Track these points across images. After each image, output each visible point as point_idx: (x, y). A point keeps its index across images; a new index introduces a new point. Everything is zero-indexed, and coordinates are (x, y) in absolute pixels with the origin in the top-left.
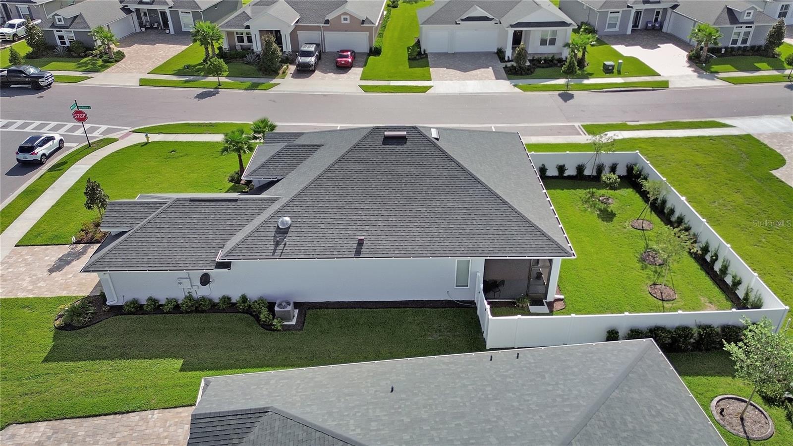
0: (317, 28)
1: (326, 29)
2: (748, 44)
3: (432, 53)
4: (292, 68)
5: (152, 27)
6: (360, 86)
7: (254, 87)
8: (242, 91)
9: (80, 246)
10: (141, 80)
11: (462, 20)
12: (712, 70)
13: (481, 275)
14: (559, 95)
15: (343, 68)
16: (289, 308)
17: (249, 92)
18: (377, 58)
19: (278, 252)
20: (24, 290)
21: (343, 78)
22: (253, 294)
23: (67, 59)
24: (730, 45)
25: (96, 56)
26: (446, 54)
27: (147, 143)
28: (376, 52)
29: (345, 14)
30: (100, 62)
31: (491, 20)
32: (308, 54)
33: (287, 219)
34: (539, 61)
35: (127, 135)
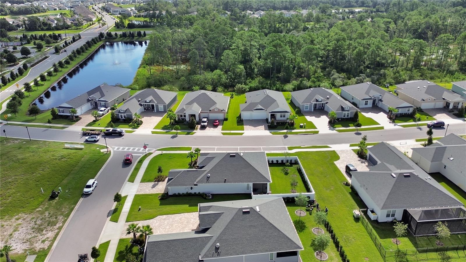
0: (207, 112)
1: (209, 113)
2: (349, 117)
3: (244, 120)
4: (199, 126)
5: (148, 109)
6: (222, 133)
7: (188, 134)
8: (185, 135)
9: (156, 182)
10: (152, 132)
11: (254, 110)
12: (334, 127)
13: (252, 187)
14: (284, 136)
15: (216, 126)
16: (210, 194)
17: (187, 135)
18: (226, 122)
19: (208, 182)
20: (148, 192)
21: (216, 130)
22: (201, 192)
23: (124, 124)
24: (343, 117)
25: (133, 122)
26: (250, 120)
27: (162, 154)
28: (226, 119)
29: (216, 108)
30: (136, 125)
31: (264, 110)
32: (205, 122)
33: (209, 175)
34: (279, 123)
35: (154, 152)
